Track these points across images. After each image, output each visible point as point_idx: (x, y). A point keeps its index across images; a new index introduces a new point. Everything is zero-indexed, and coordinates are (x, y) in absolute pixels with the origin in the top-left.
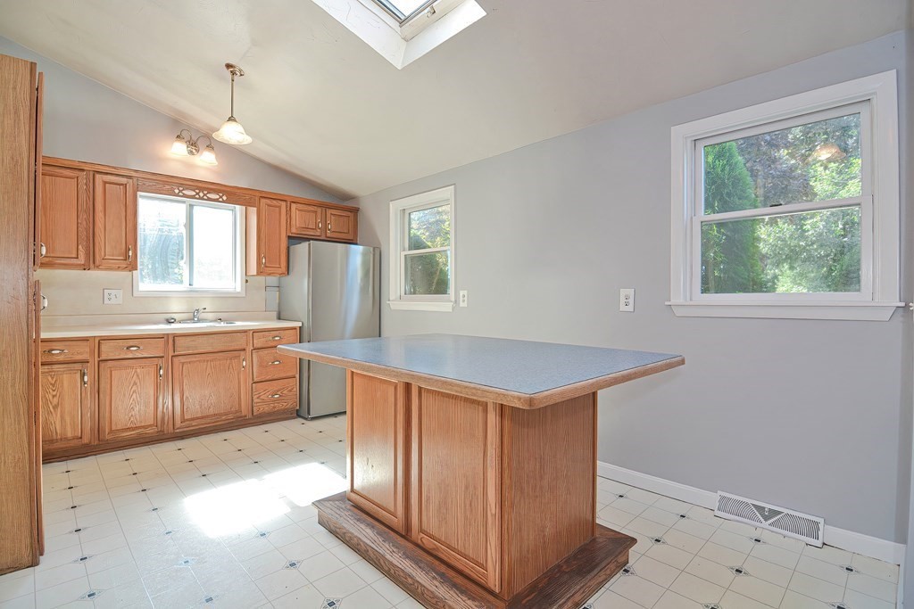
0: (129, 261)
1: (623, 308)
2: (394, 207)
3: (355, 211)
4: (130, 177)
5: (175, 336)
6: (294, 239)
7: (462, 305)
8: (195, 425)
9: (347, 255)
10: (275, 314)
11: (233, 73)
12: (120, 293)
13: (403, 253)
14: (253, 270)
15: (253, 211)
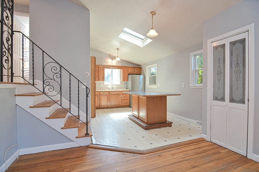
0: (103, 79)
1: (183, 87)
2: (147, 67)
3: (141, 68)
4: (103, 66)
5: (110, 91)
6: (129, 74)
7: (158, 86)
8: (113, 106)
9: (139, 77)
10: (126, 88)
11: (118, 49)
12: (102, 84)
13: (149, 76)
14: (122, 80)
15: (122, 70)
